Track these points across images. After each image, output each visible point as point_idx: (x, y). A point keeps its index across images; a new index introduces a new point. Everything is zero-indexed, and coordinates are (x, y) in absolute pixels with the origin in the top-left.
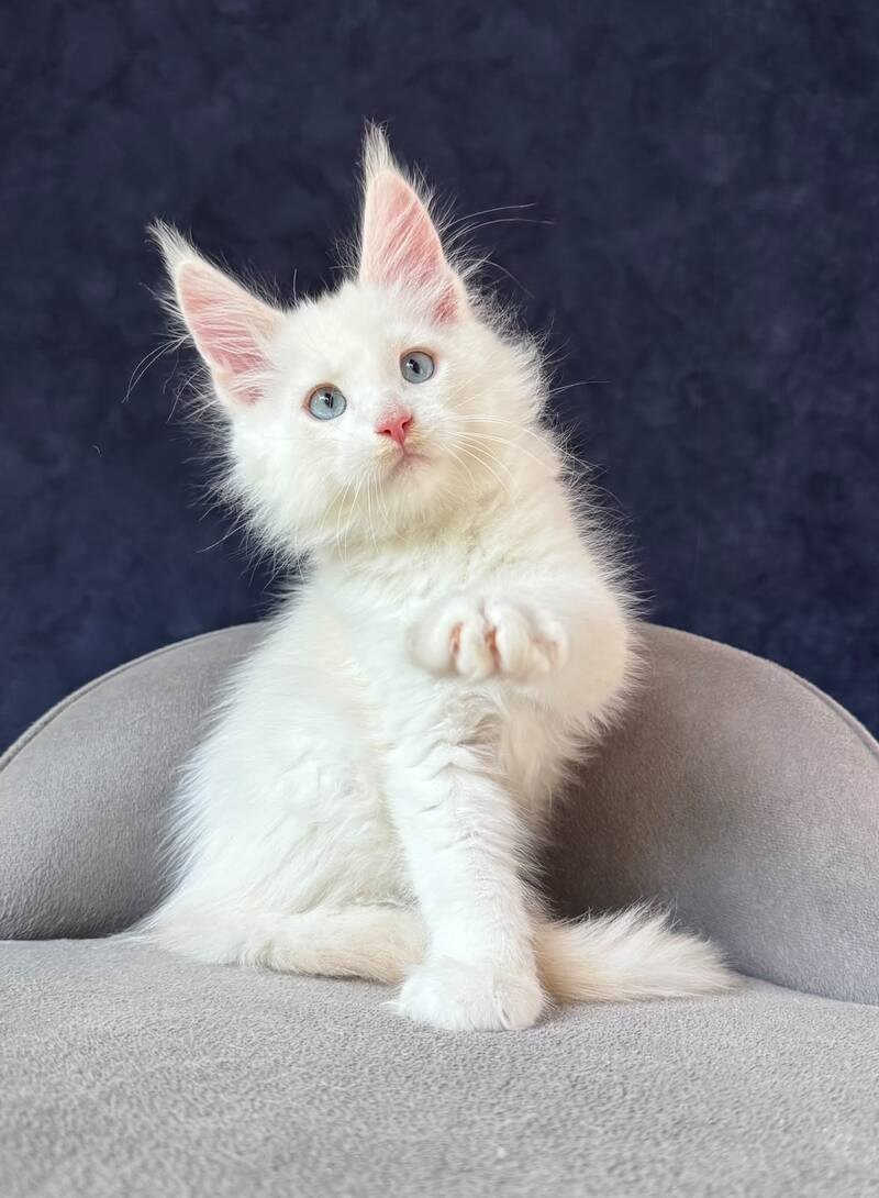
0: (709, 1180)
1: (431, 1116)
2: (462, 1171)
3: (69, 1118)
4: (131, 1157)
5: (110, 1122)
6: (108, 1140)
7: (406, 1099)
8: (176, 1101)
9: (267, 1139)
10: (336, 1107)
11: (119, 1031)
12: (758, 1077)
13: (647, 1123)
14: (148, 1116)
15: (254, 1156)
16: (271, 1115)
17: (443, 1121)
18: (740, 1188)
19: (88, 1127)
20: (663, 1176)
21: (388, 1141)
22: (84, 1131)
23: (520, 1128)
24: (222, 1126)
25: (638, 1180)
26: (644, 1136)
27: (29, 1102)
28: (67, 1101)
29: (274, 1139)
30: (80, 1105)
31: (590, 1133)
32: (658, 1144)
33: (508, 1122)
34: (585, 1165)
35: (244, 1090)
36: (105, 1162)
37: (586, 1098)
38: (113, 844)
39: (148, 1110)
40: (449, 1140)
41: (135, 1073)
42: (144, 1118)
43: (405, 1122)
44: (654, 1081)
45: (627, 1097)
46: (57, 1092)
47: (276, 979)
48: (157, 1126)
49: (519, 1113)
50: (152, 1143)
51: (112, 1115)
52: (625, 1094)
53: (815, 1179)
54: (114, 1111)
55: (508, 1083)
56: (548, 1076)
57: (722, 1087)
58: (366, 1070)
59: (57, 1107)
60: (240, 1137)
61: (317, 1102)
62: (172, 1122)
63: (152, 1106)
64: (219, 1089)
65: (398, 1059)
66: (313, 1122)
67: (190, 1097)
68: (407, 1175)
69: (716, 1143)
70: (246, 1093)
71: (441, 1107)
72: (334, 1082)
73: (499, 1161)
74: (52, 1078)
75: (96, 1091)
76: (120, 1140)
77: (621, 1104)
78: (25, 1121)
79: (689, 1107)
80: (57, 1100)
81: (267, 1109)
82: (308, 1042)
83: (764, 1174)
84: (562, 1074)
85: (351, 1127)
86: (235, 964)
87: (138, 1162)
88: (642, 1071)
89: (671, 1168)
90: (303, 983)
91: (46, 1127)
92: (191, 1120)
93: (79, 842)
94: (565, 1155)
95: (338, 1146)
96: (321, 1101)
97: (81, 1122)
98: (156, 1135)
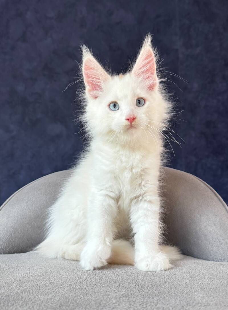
0: (164, 306)
1: (99, 294)
2: (104, 306)
3: (13, 297)
4: (26, 306)
5: (22, 297)
6: (21, 302)
7: (94, 290)
8: (38, 292)
9: (59, 300)
10: (77, 292)
11: (27, 276)
12: (183, 281)
13: (152, 293)
14: (32, 296)
15: (55, 304)
16: (61, 295)
17: (102, 295)
18: (171, 308)
20: (153, 306)
21: (87, 300)
22: (16, 300)
23: (120, 296)
24: (49, 297)
25: (146, 307)
26: (150, 296)
27: (4, 293)
28: (13, 293)
29: (60, 300)
30: (16, 294)
31: (137, 296)
32: (153, 298)
33: (118, 294)
34: (134, 304)
35: (55, 289)
36: (20, 307)
37: (138, 288)
38: (27, 229)
39: (31, 294)
40: (102, 299)
41: (29, 286)
42: (30, 296)
43: (93, 295)
44: (156, 283)
45: (148, 287)
46: (11, 291)
47: (67, 261)
48: (33, 298)
49: (121, 292)
50: (31, 302)
52: (148, 286)
53: (190, 305)
54: (23, 295)
55: (120, 285)
56: (130, 283)
57: (173, 284)
58: (86, 283)
59: (10, 294)
60: (52, 300)
61: (72, 291)
62: (37, 297)
63: (33, 293)
64: (49, 289)
65: (94, 280)
66: (70, 296)
67: (42, 291)
68: (91, 307)
69: (167, 298)
70: (56, 290)
71: (102, 291)
72: (77, 286)
73: (114, 303)
74: (10, 288)
75: (20, 290)
76: (24, 302)
77: (146, 289)
78: (2, 298)
79: (163, 289)
80: (10, 293)
81: (60, 293)
82: (72, 277)
83: (178, 305)
84: (134, 282)
85: (79, 297)
86: (56, 258)
87: (28, 307)
88: (154, 281)
89: (155, 304)
90: (73, 262)
91: (7, 299)
92: (41, 296)
93: (19, 229)
94: (130, 302)
95: (76, 301)
96: (73, 291)
97: (15, 298)
98: (33, 300)
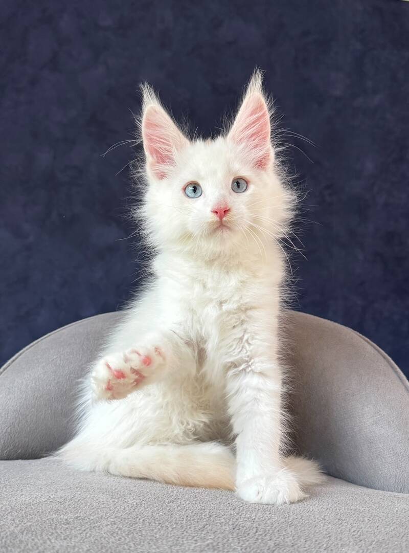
1: (164, 541)
3: (4, 540)
5: (21, 542)
7: (156, 534)
8: (52, 533)
10: (123, 537)
11: (35, 502)
14: (39, 540)
16: (93, 540)
19: (11, 544)
22: (9, 546)
23: (203, 547)
24: (70, 544)
28: (4, 533)
30: (10, 535)
31: (235, 549)
33: (199, 544)
35: (84, 529)
37: (237, 534)
39: (39, 537)
41: (38, 521)
42: (36, 540)
43: (152, 544)
44: (272, 527)
45: (257, 533)
47: (112, 479)
48: (41, 544)
49: (205, 540)
51: (23, 539)
55: (204, 527)
56: (224, 524)
58: (141, 520)
60: (76, 549)
62: (48, 542)
63: (41, 535)
64: (73, 528)
65: (157, 516)
66: (111, 543)
67: (59, 532)
71: (170, 537)
72: (125, 526)
75: (19, 528)
76: (23, 550)
77: (253, 537)
79: (284, 538)
81: (91, 537)
82: (119, 507)
84: (231, 523)
85: (127, 545)
86: (94, 471)
90: (124, 480)
92: (57, 542)
96: (117, 534)
97: (8, 542)
98: (40, 548)
